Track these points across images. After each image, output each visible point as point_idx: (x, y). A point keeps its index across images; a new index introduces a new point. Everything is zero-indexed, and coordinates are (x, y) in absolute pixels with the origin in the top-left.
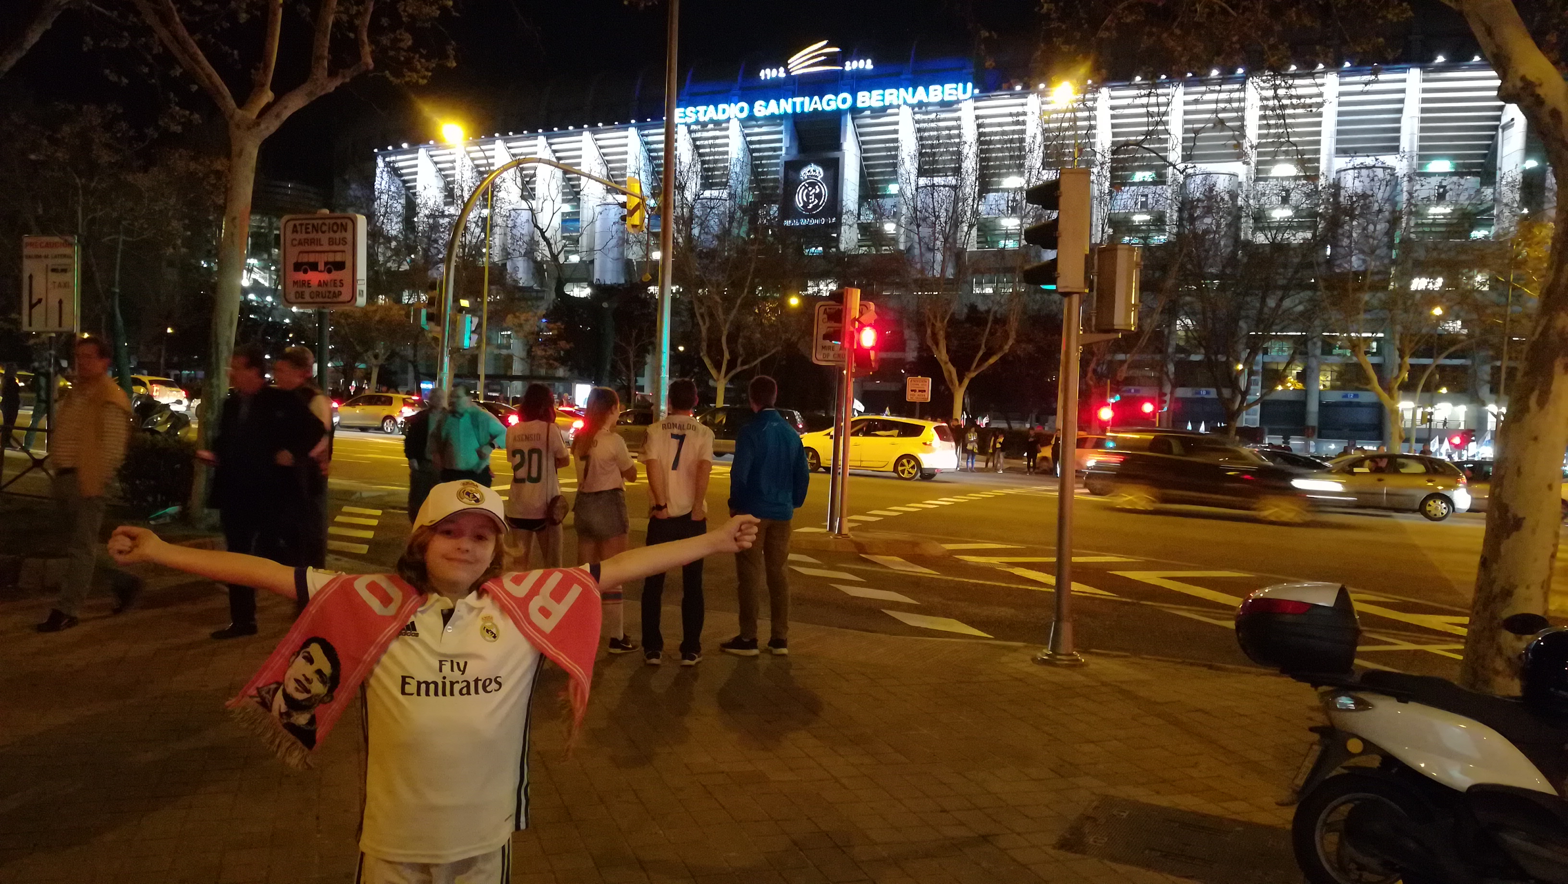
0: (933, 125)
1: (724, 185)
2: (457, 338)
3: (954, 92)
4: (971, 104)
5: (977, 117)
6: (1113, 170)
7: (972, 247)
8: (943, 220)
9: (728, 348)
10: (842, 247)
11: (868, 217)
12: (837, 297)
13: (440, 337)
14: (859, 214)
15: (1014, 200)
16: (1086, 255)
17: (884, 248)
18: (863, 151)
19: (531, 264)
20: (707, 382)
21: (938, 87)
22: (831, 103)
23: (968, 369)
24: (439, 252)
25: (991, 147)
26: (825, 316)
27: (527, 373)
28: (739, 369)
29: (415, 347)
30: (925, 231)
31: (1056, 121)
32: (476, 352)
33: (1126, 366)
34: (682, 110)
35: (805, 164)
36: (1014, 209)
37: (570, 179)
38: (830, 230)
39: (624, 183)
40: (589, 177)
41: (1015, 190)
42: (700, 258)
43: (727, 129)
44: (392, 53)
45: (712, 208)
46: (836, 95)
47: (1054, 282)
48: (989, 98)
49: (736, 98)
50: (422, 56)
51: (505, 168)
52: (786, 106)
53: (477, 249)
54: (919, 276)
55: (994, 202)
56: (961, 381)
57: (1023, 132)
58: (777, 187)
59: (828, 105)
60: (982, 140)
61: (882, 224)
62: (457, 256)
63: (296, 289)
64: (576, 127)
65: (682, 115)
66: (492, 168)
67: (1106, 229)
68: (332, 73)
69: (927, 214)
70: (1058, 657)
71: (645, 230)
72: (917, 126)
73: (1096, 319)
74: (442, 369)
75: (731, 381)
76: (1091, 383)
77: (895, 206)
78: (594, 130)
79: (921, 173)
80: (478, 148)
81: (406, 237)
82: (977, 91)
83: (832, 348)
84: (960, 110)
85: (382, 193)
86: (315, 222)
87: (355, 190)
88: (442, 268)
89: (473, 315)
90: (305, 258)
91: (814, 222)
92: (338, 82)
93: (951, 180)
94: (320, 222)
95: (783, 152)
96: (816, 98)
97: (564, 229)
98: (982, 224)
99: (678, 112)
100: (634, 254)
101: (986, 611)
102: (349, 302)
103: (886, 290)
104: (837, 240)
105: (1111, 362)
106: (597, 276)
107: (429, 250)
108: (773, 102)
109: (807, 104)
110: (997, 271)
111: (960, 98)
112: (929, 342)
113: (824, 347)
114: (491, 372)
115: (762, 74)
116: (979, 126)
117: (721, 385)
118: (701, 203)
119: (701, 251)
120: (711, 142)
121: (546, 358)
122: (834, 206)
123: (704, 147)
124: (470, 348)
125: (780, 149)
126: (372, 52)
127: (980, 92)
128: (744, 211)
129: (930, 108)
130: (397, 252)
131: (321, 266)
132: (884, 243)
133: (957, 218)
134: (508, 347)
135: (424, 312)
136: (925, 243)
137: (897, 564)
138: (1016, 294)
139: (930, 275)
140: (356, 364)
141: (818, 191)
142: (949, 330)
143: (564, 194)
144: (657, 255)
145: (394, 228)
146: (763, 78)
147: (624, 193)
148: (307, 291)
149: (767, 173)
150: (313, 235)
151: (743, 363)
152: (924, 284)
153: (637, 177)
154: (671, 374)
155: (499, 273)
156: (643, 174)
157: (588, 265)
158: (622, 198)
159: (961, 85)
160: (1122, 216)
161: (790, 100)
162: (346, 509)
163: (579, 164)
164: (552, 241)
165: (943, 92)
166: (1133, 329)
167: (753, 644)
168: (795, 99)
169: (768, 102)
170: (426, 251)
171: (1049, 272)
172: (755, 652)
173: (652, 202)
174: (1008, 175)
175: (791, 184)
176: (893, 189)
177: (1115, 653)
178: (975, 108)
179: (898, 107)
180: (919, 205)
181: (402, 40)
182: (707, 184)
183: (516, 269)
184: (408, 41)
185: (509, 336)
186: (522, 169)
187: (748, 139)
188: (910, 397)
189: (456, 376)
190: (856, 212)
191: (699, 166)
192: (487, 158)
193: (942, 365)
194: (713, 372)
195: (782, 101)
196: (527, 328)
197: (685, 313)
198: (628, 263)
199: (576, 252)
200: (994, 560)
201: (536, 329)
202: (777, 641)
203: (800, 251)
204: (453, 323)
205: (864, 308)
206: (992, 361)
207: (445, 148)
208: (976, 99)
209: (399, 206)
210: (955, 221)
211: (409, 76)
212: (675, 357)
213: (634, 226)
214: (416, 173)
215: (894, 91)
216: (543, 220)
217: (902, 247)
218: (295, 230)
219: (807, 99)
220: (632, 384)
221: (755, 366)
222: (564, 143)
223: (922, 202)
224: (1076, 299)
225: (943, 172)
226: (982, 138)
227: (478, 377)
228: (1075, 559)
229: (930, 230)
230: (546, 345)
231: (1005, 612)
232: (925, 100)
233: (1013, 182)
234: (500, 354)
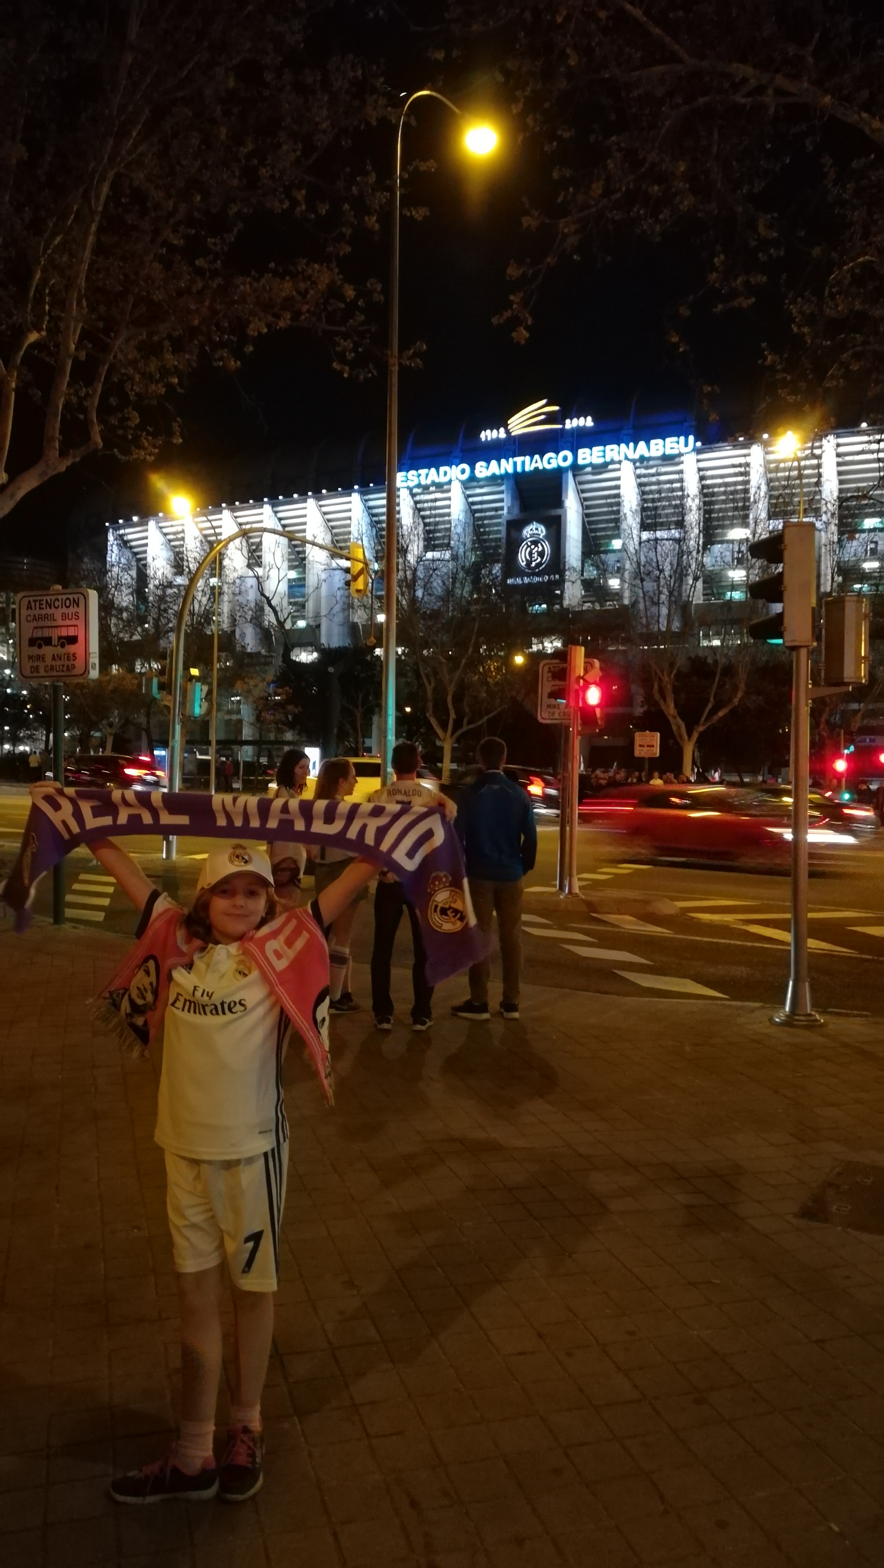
0: (654, 479)
1: (448, 545)
2: (188, 706)
3: (675, 445)
4: (694, 456)
5: (700, 470)
6: (841, 518)
7: (698, 598)
8: (667, 573)
9: (454, 707)
10: (566, 603)
11: (591, 573)
12: (561, 655)
13: (171, 705)
14: (582, 571)
15: (739, 552)
16: (813, 609)
17: (608, 603)
18: (585, 507)
19: (258, 630)
20: (435, 742)
21: (660, 441)
22: (551, 461)
23: (697, 723)
24: (169, 621)
25: (713, 499)
26: (550, 675)
27: (257, 737)
28: (465, 728)
29: (148, 715)
30: (649, 585)
31: (784, 470)
32: (208, 718)
33: (860, 715)
34: (404, 473)
35: (527, 522)
36: (740, 562)
37: (295, 546)
38: (553, 587)
39: (348, 547)
40: (314, 544)
41: (741, 542)
42: (424, 619)
43: (449, 491)
44: (120, 432)
45: (434, 570)
46: (557, 453)
47: (780, 636)
48: (712, 450)
49: (458, 461)
50: (148, 434)
51: (231, 539)
52: (507, 466)
53: (207, 616)
54: (644, 630)
55: (719, 554)
56: (690, 735)
57: (747, 482)
58: (499, 547)
59: (549, 463)
60: (706, 492)
61: (606, 581)
62: (186, 625)
63: (31, 664)
64: (300, 494)
65: (404, 479)
66: (219, 537)
67: (836, 578)
68: (63, 454)
69: (651, 569)
70: (797, 1018)
71: (370, 595)
72: (639, 480)
73: (825, 674)
74: (173, 737)
75: (458, 741)
76: (825, 734)
77: (618, 561)
78: (318, 497)
79: (644, 527)
80: (205, 519)
81: (137, 608)
82: (699, 444)
83: (558, 706)
84: (682, 463)
85: (113, 565)
86: (48, 598)
87: (87, 564)
88: (172, 636)
89: (203, 683)
90: (39, 634)
91: (537, 579)
92: (68, 462)
93: (675, 533)
94: (53, 598)
95: (505, 511)
96: (537, 457)
97: (291, 595)
98: (709, 576)
99: (400, 476)
100: (359, 617)
101: (719, 970)
102: (82, 675)
103: (612, 645)
104: (561, 597)
105: (843, 713)
106: (323, 640)
107: (159, 619)
108: (494, 463)
109: (528, 464)
110: (724, 623)
111: (682, 452)
112: (657, 697)
113: (549, 706)
114: (222, 737)
115: (483, 436)
116: (702, 478)
117: (447, 745)
118: (424, 565)
119: (425, 612)
120: (429, 504)
121: (276, 723)
122: (557, 562)
123: (424, 509)
124: (201, 715)
125: (502, 508)
126: (101, 432)
127: (703, 444)
128: (467, 572)
129: (651, 463)
130: (129, 622)
131: (55, 641)
132: (607, 598)
133: (682, 570)
134: (238, 712)
135: (155, 681)
136: (650, 597)
137: (629, 923)
138: (743, 647)
139: (656, 629)
140: (92, 733)
141: (540, 549)
142: (676, 683)
143: (290, 560)
144: (381, 618)
145: (124, 599)
146: (483, 439)
147: (348, 559)
148: (42, 665)
149: (489, 533)
150: (49, 611)
151: (469, 723)
152: (651, 638)
153: (360, 542)
154: (398, 735)
155: (228, 641)
156: (365, 539)
157: (314, 629)
158: (345, 564)
159: (682, 438)
160: (851, 564)
161: (511, 459)
162: (83, 877)
163: (304, 531)
164: (278, 609)
165: (664, 446)
166: (864, 681)
167: (484, 1008)
168: (516, 459)
169: (488, 462)
170: (157, 621)
171: (776, 626)
172: (486, 1016)
173: (376, 566)
174: (732, 526)
175: (514, 543)
176: (617, 544)
177: (855, 1012)
178: (698, 461)
179: (620, 462)
180: (643, 559)
181: (129, 419)
182: (430, 544)
183: (243, 635)
184: (136, 419)
185: (239, 702)
186: (250, 538)
187: (470, 500)
188: (638, 752)
189: (188, 742)
190: (579, 568)
191: (421, 527)
192: (214, 528)
193: (671, 719)
194: (440, 732)
195: (503, 461)
196: (257, 693)
197: (410, 674)
198: (354, 627)
199: (303, 617)
200: (728, 918)
201: (266, 694)
202: (509, 1005)
203: (525, 610)
204: (184, 692)
205: (589, 665)
206: (721, 714)
207: (172, 519)
208: (698, 451)
209: (128, 578)
210: (680, 572)
211: (138, 453)
212: (401, 719)
213: (358, 591)
214: (146, 545)
215: (615, 447)
216: (270, 587)
217: (626, 602)
218: (29, 607)
219: (528, 458)
220: (360, 746)
221: (482, 725)
222: (289, 511)
223: (646, 557)
224: (803, 652)
225: (666, 526)
226: (705, 491)
227: (209, 743)
228: (811, 915)
229: (655, 584)
230: (274, 710)
231: (740, 971)
232: (647, 455)
233: (738, 533)
234: (231, 720)
